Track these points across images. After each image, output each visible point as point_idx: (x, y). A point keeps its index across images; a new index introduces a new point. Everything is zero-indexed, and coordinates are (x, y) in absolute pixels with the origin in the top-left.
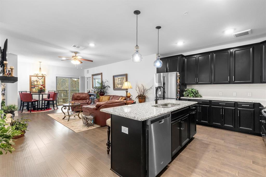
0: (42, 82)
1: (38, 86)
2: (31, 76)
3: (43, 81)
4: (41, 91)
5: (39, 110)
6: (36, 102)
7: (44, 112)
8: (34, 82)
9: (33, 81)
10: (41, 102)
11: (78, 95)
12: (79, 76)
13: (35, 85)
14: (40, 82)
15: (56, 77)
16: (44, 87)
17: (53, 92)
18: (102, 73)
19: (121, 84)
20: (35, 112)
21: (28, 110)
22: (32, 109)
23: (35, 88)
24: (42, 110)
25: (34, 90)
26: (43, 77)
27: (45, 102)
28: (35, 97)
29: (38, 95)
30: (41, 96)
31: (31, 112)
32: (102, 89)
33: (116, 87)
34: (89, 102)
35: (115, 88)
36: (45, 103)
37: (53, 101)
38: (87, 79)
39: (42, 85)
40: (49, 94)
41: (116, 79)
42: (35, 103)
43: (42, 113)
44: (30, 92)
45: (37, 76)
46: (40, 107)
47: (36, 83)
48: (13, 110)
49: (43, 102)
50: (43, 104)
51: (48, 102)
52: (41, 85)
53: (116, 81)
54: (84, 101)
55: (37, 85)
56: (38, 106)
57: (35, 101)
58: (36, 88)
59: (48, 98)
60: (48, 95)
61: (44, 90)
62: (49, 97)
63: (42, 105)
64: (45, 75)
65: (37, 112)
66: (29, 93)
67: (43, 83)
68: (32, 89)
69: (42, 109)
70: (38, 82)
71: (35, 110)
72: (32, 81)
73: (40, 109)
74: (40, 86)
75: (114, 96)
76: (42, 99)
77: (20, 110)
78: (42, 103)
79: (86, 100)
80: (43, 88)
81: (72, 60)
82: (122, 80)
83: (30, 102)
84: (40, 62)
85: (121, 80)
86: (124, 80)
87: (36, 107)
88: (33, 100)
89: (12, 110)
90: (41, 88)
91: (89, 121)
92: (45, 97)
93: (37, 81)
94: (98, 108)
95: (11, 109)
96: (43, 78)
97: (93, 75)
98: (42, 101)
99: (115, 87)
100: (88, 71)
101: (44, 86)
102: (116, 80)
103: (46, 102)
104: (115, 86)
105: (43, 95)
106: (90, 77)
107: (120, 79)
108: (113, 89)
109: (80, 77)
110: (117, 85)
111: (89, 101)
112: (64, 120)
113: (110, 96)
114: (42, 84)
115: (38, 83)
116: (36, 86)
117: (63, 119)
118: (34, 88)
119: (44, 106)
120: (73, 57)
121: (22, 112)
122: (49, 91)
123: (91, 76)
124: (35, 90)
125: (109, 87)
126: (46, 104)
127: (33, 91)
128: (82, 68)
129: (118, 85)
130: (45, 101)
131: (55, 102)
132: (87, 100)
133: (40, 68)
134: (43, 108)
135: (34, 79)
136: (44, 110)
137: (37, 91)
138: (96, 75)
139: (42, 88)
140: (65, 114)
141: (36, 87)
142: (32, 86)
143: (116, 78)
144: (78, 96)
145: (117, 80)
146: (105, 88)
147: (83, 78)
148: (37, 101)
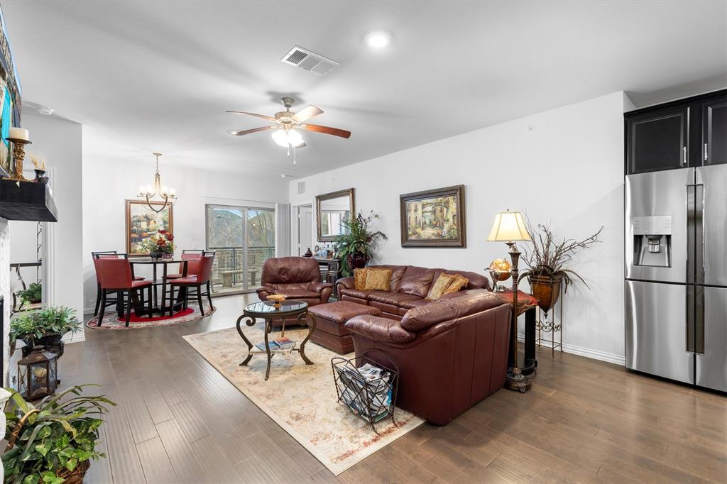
0: (165, 222)
1: (150, 235)
2: (129, 203)
3: (166, 218)
4: (161, 252)
5: (154, 316)
6: (146, 290)
7: (172, 325)
8: (139, 221)
9: (135, 219)
10: (160, 288)
11: (281, 265)
12: (275, 203)
13: (142, 231)
14: (159, 222)
15: (207, 205)
16: (170, 238)
17: (198, 255)
18: (353, 190)
19: (436, 226)
20: (143, 325)
21: (121, 316)
22: (133, 311)
23: (144, 240)
24: (163, 317)
25: (138, 247)
26: (165, 204)
27: (172, 288)
28: (143, 272)
29: (153, 265)
30: (160, 267)
31: (127, 325)
32: (361, 242)
33: (413, 238)
34: (325, 290)
35: (407, 242)
36: (172, 292)
37: (198, 285)
38: (297, 212)
39: (162, 232)
40: (186, 262)
41: (413, 208)
42: (142, 292)
43: (162, 326)
44: (126, 256)
45: (148, 203)
46: (156, 305)
47: (144, 225)
48: (56, 329)
49: (168, 287)
50: (168, 295)
51: (184, 287)
52: (159, 231)
53: (411, 216)
54: (303, 286)
55: (148, 230)
56: (150, 301)
57: (141, 287)
58: (146, 242)
59: (183, 276)
60: (183, 263)
61: (169, 247)
62: (185, 269)
63: (164, 299)
64: (173, 196)
65: (149, 323)
66: (123, 257)
67: (167, 225)
68: (132, 244)
69: (163, 313)
70: (153, 221)
71: (143, 317)
72: (132, 220)
73: (156, 311)
74: (158, 236)
75: (406, 268)
76: (165, 277)
77: (96, 314)
78: (164, 292)
79: (308, 284)
80: (167, 242)
81: (275, 130)
82: (441, 211)
83: (126, 290)
84: (158, 155)
85: (434, 212)
86: (450, 210)
87: (146, 305)
88: (134, 284)
89: (51, 330)
90: (161, 242)
91: (375, 401)
92: (174, 270)
93: (148, 219)
94: (414, 336)
95: (49, 327)
96: (167, 207)
97: (320, 198)
98: (164, 284)
99: (410, 238)
100: (301, 188)
101: (168, 233)
102: (413, 211)
103: (177, 288)
104: (410, 233)
105: (165, 263)
106: (310, 206)
107: (429, 208)
108: (402, 243)
109: (277, 205)
110: (419, 230)
111: (323, 289)
112: (246, 368)
113: (394, 269)
114: (162, 229)
115: (152, 225)
116: (145, 234)
117: (245, 363)
118: (140, 243)
119: (171, 303)
120: (278, 116)
121: (99, 325)
122: (186, 252)
123: (313, 202)
124: (141, 247)
125: (384, 236)
126: (176, 295)
127: (135, 251)
128: (283, 176)
129: (423, 229)
130: (173, 285)
131: (203, 289)
132: (313, 282)
133: (158, 175)
134: (168, 309)
135: (139, 211)
136: (171, 316)
137: (149, 252)
138: (330, 198)
139: (164, 242)
140: (250, 346)
141: (146, 237)
142: (133, 235)
143: (412, 205)
144: (282, 269)
145: (416, 211)
146: (369, 239)
147: (286, 208)
148: (149, 285)
